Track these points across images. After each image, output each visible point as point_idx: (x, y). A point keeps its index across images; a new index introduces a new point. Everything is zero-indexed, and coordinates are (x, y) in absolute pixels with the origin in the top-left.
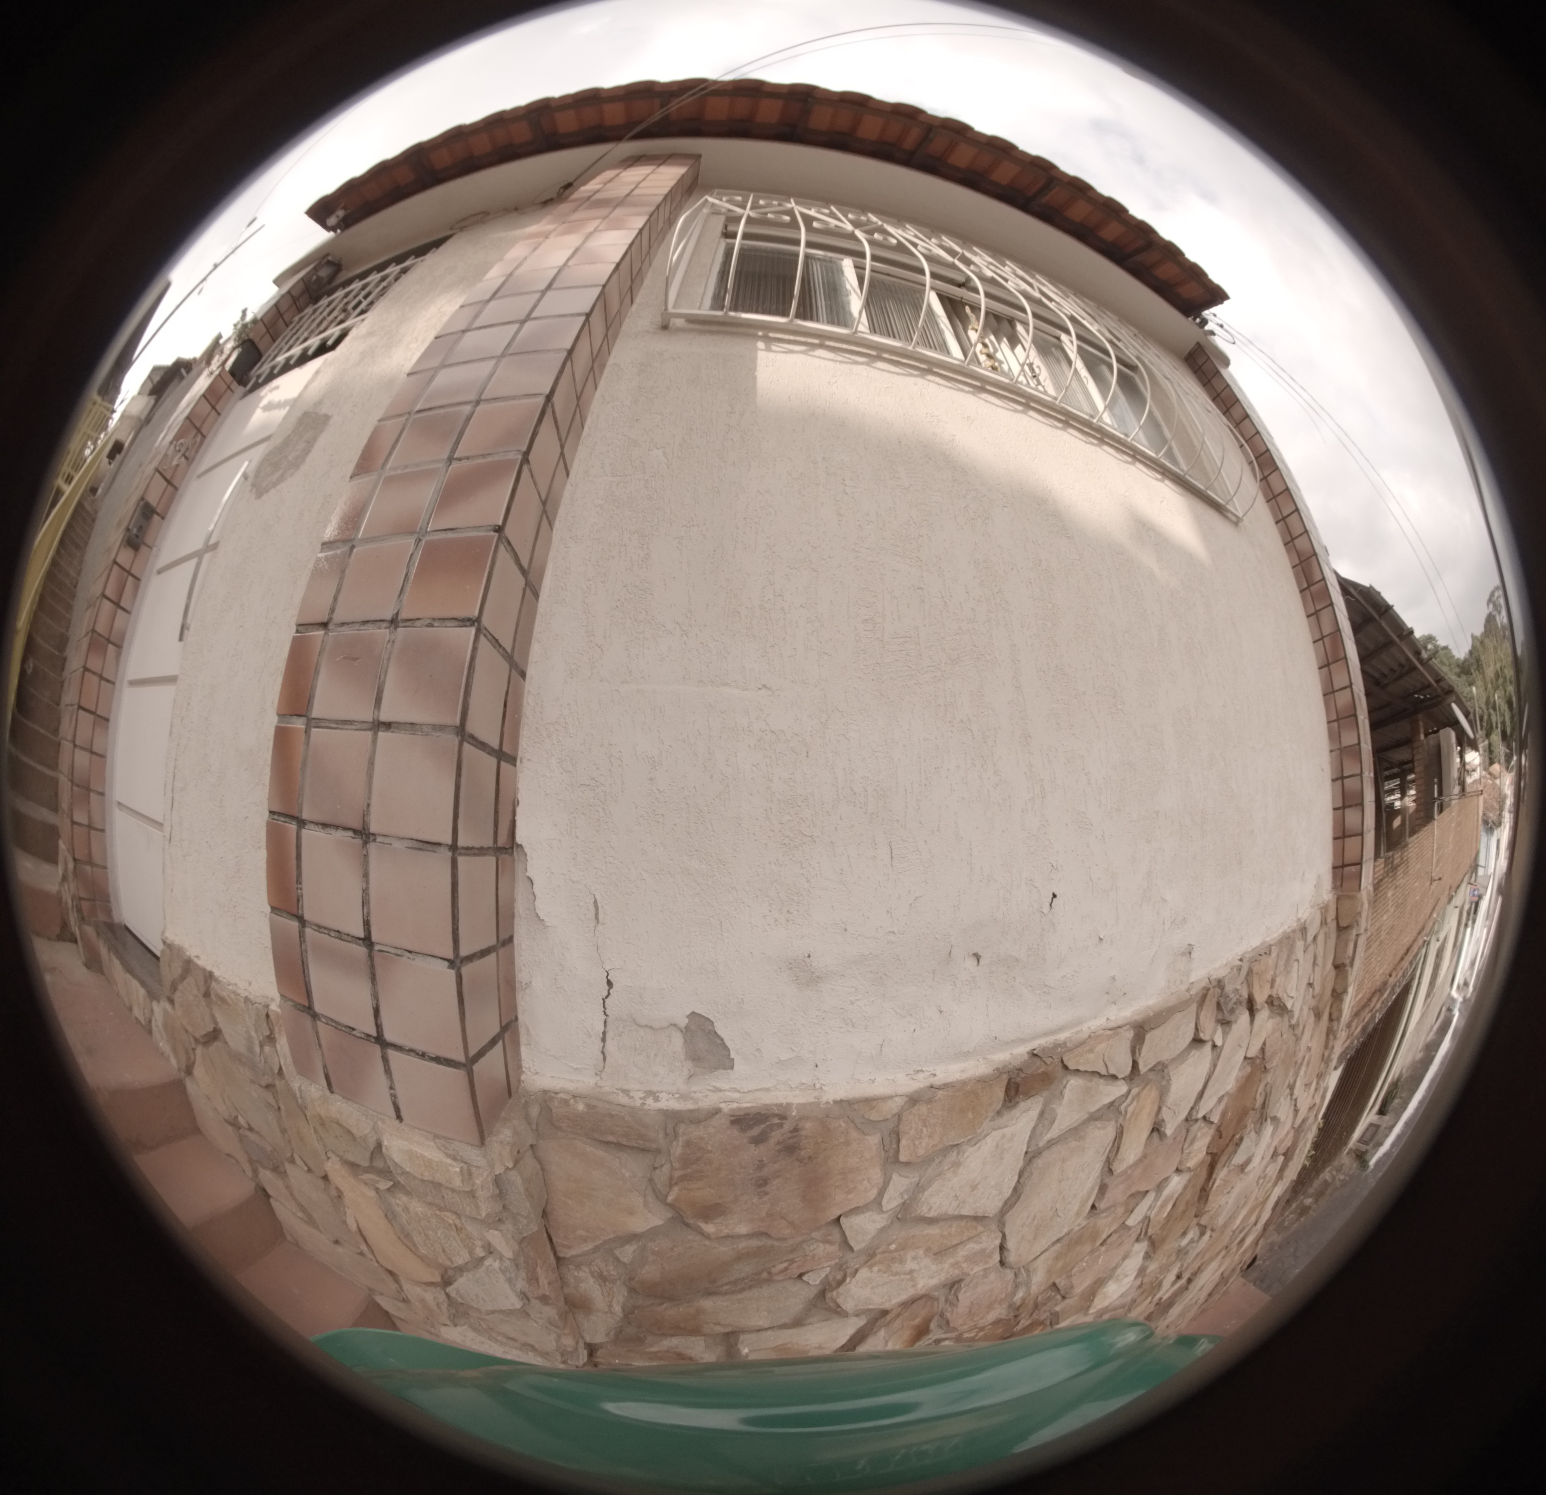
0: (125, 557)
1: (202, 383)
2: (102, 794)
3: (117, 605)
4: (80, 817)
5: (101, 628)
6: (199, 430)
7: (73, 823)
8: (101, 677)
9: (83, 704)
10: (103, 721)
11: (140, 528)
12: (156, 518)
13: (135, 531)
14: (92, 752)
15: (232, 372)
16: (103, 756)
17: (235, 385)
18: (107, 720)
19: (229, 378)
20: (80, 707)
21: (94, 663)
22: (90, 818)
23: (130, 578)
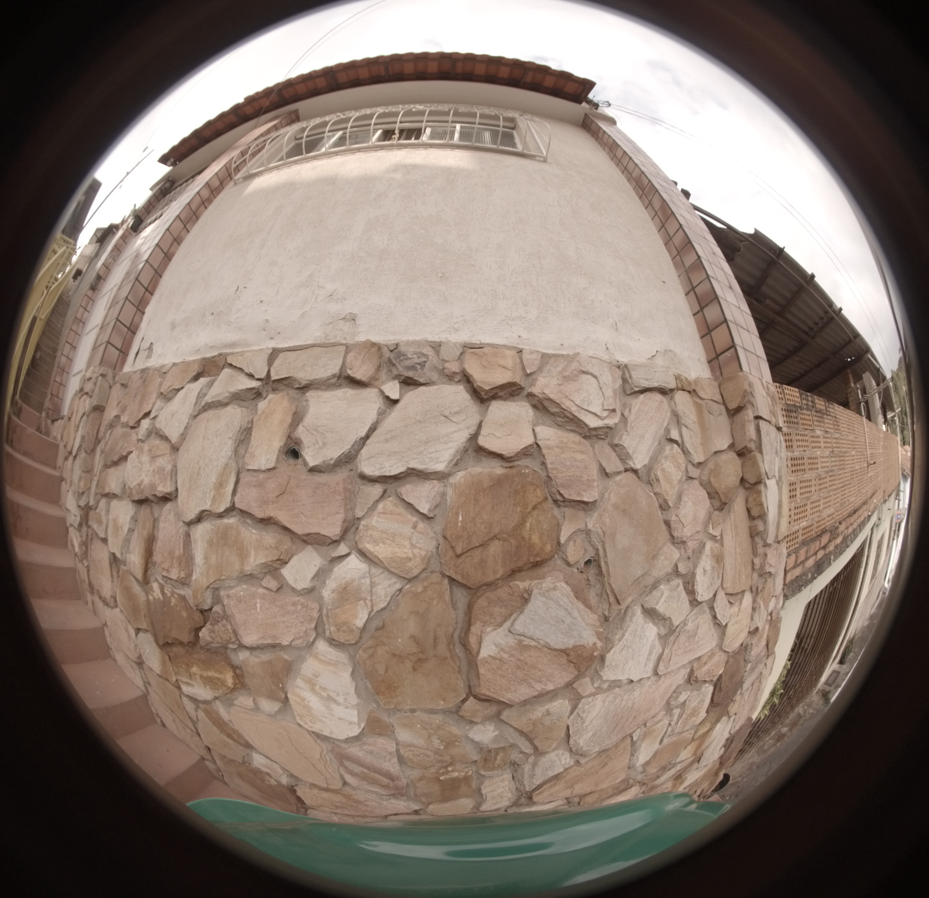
0: (90, 293)
1: (120, 233)
2: (68, 373)
3: (85, 309)
4: (58, 379)
5: (79, 316)
6: (119, 250)
7: (55, 381)
8: (76, 333)
9: (68, 341)
10: (74, 348)
11: (96, 283)
12: (102, 280)
13: (94, 284)
14: (68, 358)
15: (132, 228)
16: (71, 360)
17: (132, 232)
18: (75, 348)
19: (130, 230)
20: (67, 342)
21: (74, 328)
22: (62, 380)
23: (91, 301)
